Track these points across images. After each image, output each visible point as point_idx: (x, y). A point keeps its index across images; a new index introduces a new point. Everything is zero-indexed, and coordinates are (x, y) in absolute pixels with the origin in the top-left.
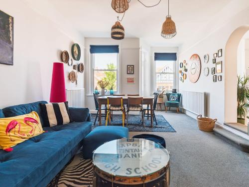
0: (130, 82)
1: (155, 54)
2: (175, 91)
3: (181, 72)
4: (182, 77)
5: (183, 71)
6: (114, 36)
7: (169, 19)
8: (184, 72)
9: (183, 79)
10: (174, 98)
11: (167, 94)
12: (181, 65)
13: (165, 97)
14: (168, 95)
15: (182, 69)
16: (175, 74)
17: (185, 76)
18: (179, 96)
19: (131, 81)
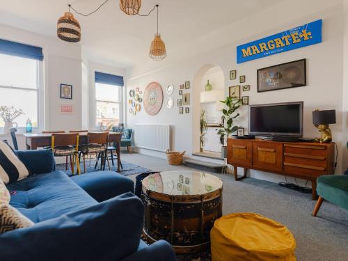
0: (65, 111)
1: (96, 73)
3: (131, 102)
4: (134, 108)
5: (134, 101)
6: (62, 34)
7: (158, 37)
8: (137, 103)
9: (134, 110)
12: (132, 93)
15: (134, 99)
16: (121, 104)
17: (138, 107)
18: (130, 131)
19: (67, 110)
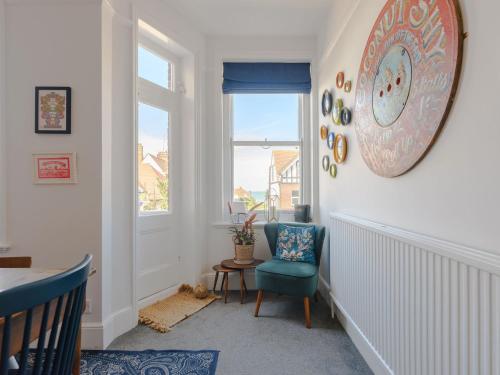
0: (49, 175)
1: (228, 66)
2: (304, 214)
3: (326, 132)
4: (330, 153)
5: (332, 127)
8: (340, 130)
9: (332, 161)
10: (295, 245)
11: (267, 229)
12: (328, 103)
13: (261, 239)
14: (272, 233)
15: (331, 120)
17: (341, 143)
18: (319, 238)
